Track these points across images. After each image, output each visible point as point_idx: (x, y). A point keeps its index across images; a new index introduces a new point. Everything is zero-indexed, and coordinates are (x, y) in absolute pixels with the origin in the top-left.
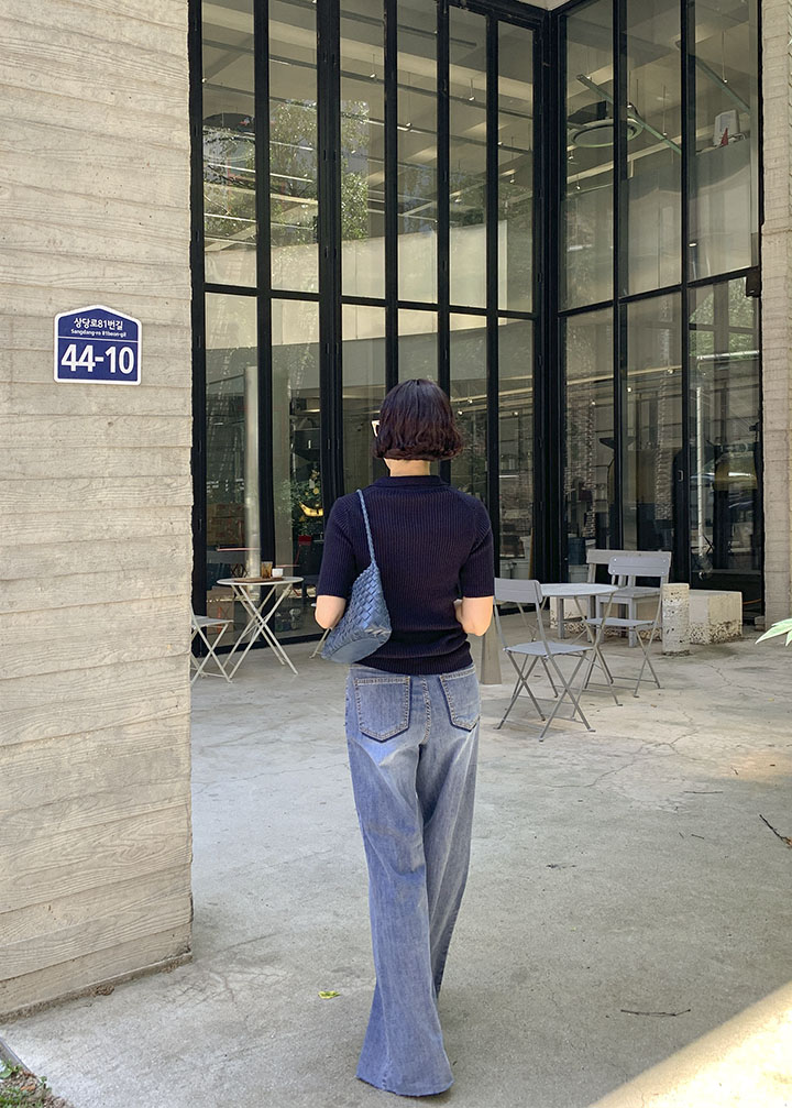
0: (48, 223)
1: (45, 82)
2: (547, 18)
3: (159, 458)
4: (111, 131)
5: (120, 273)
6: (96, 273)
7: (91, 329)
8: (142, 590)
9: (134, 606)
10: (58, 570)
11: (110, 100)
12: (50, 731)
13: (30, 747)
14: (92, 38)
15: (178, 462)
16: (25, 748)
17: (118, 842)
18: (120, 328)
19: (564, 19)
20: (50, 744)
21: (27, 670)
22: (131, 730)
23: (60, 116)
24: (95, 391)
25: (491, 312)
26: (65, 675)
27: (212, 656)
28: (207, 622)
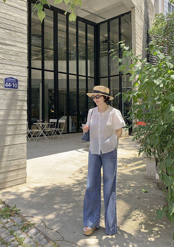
1: (3, 41)
2: (96, 25)
3: (21, 101)
5: (15, 72)
6: (11, 71)
7: (10, 80)
8: (18, 122)
9: (17, 125)
10: (4, 119)
11: (14, 44)
14: (11, 35)
17: (14, 163)
18: (15, 80)
19: (100, 25)
22: (16, 145)
23: (5, 47)
24: (11, 90)
25: (87, 76)
26: (5, 136)
27: (32, 137)
28: (31, 131)
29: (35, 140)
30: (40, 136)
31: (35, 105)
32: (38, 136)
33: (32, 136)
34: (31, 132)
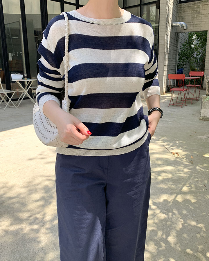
27: (10, 101)
28: (9, 91)
29: (17, 105)
30: (24, 99)
31: (16, 53)
32: (21, 99)
33: (10, 99)
34: (8, 94)
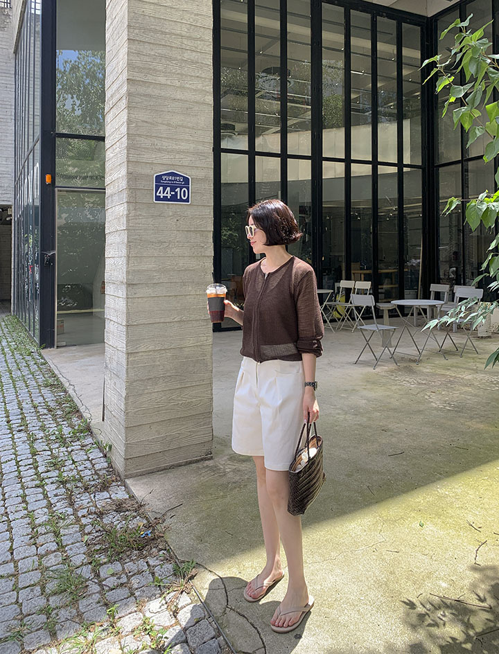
0: (151, 136)
1: (150, 78)
3: (198, 235)
4: (178, 97)
5: (182, 156)
6: (172, 157)
7: (169, 180)
8: (191, 291)
9: (188, 297)
10: (155, 281)
11: (178, 84)
12: (151, 348)
13: (142, 354)
14: (170, 59)
15: (207, 237)
16: (140, 354)
17: (179, 398)
18: (181, 180)
20: (151, 353)
21: (141, 322)
22: (186, 349)
23: (156, 92)
24: (171, 206)
26: (158, 325)
